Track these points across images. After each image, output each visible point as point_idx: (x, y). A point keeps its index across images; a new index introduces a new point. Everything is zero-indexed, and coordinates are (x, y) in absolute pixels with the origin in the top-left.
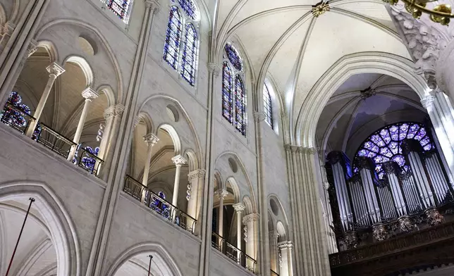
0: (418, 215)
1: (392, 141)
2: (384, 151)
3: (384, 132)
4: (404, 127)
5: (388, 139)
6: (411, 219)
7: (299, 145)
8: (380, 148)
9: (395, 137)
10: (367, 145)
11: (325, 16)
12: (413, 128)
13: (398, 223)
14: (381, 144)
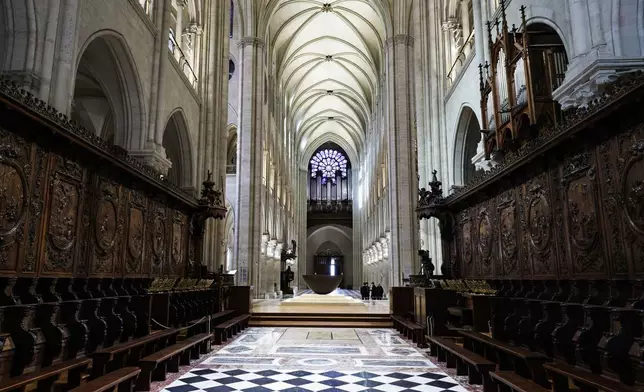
11: (332, 122)
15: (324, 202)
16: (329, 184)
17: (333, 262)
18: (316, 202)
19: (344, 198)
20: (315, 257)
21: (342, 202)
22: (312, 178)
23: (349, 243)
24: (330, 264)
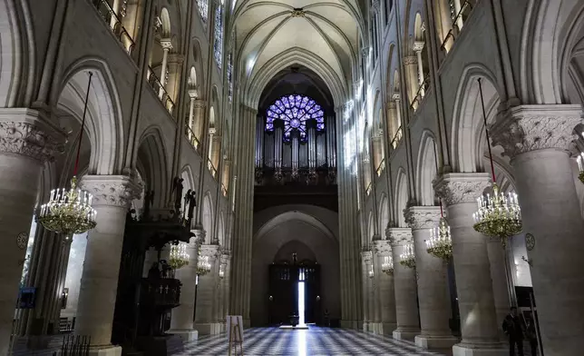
0: (304, 170)
1: (295, 106)
2: (288, 112)
3: (291, 98)
4: (306, 99)
5: (293, 104)
6: (299, 172)
7: (249, 105)
8: (286, 108)
9: (298, 104)
10: (278, 102)
12: (311, 102)
13: (291, 172)
14: (287, 105)
15: (287, 170)
16: (295, 142)
17: (302, 276)
18: (273, 170)
19: (321, 164)
20: (271, 267)
21: (318, 169)
22: (268, 132)
23: (333, 244)
24: (297, 280)
